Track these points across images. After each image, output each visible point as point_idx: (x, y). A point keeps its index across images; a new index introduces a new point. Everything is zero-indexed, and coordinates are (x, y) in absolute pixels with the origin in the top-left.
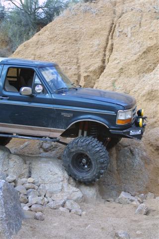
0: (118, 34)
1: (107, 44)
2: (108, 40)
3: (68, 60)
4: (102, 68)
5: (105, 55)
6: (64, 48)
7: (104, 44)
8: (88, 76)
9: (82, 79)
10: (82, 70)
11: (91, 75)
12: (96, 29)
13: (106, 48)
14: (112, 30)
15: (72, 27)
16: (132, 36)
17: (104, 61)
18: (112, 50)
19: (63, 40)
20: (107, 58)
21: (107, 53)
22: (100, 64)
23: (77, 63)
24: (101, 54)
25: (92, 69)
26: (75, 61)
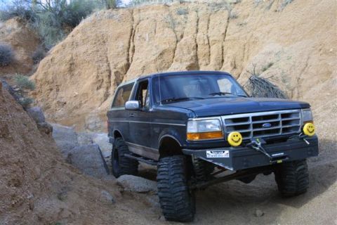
0: (138, 38)
1: (129, 45)
2: (130, 42)
3: (100, 59)
4: (128, 66)
5: (128, 55)
6: (95, 49)
7: (127, 45)
8: (117, 72)
9: (113, 74)
10: (112, 66)
11: (120, 70)
12: (119, 33)
13: (129, 49)
14: (132, 34)
15: (99, 30)
16: (149, 40)
17: (128, 60)
18: (134, 51)
19: (94, 42)
20: (130, 57)
21: (130, 53)
22: (125, 62)
23: (107, 61)
24: (126, 54)
25: (119, 66)
26: (105, 59)
